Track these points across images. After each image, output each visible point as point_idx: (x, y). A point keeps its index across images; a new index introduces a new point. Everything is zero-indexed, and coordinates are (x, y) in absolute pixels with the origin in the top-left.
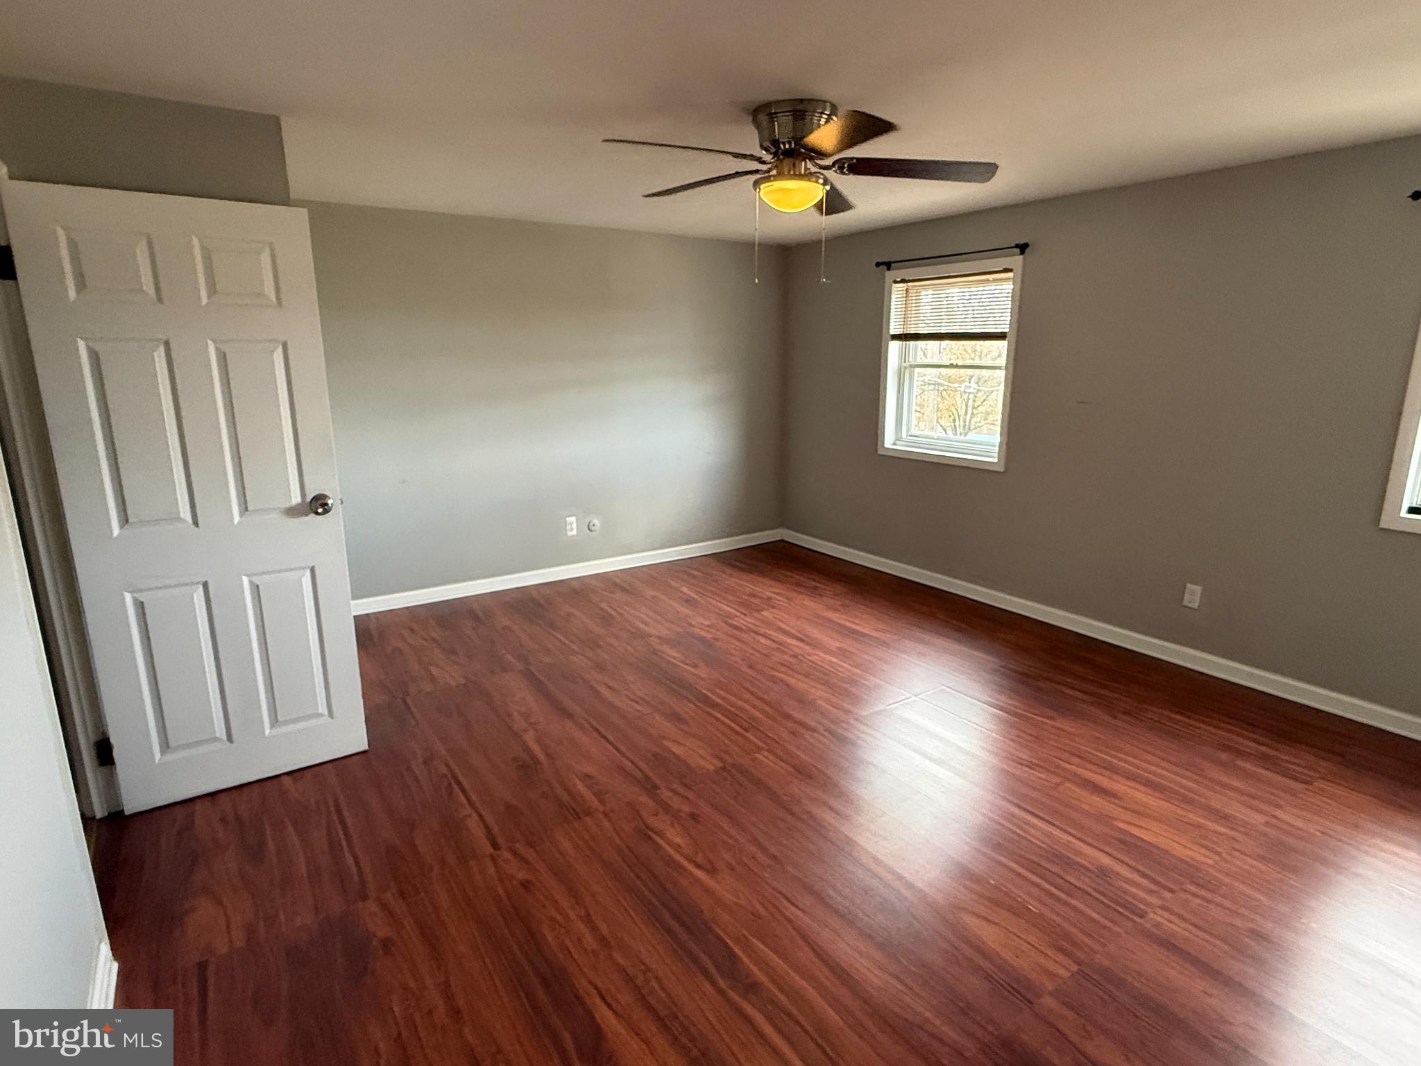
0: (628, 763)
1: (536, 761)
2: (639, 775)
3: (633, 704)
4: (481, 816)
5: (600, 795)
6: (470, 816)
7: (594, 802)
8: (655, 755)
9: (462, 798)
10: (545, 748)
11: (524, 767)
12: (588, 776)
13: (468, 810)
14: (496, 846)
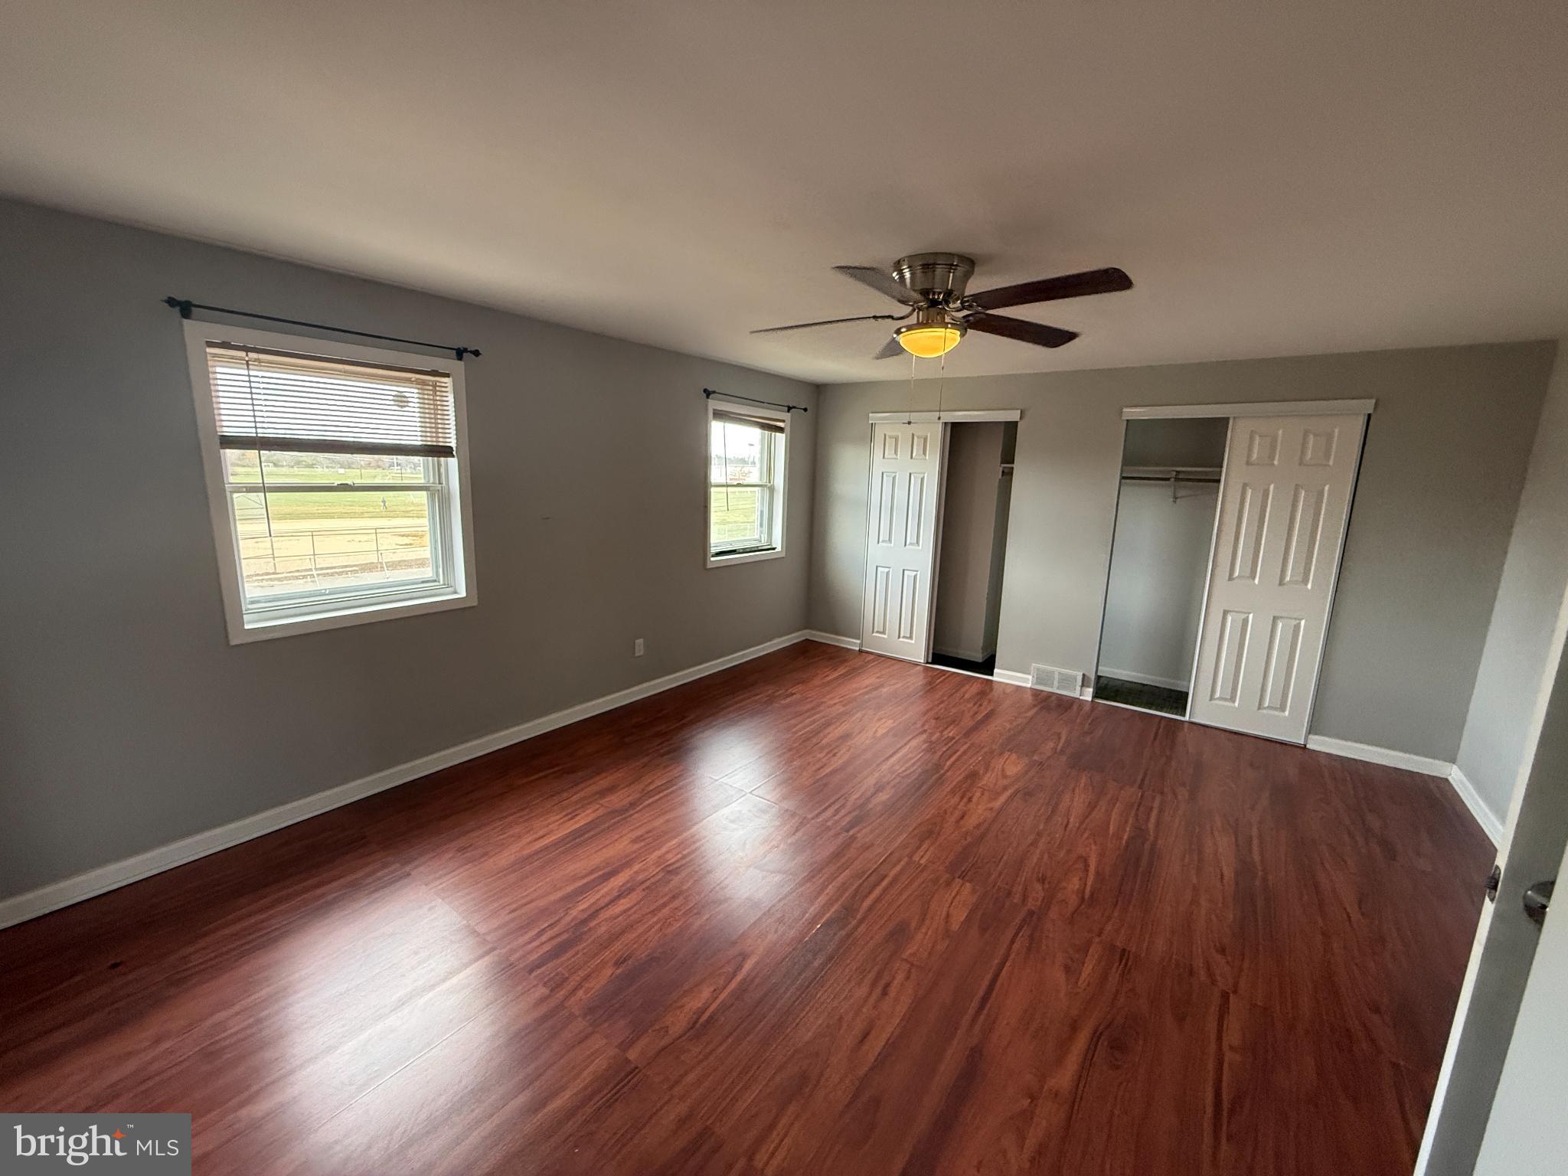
0: (1016, 946)
1: (1096, 1037)
2: (1026, 931)
3: (893, 991)
4: (1219, 1039)
5: (1084, 949)
6: (1231, 1048)
7: (1095, 951)
8: (983, 930)
9: (1225, 1077)
10: (1063, 1046)
11: (1118, 1046)
12: (1067, 969)
13: (1229, 1056)
14: (1225, 996)
